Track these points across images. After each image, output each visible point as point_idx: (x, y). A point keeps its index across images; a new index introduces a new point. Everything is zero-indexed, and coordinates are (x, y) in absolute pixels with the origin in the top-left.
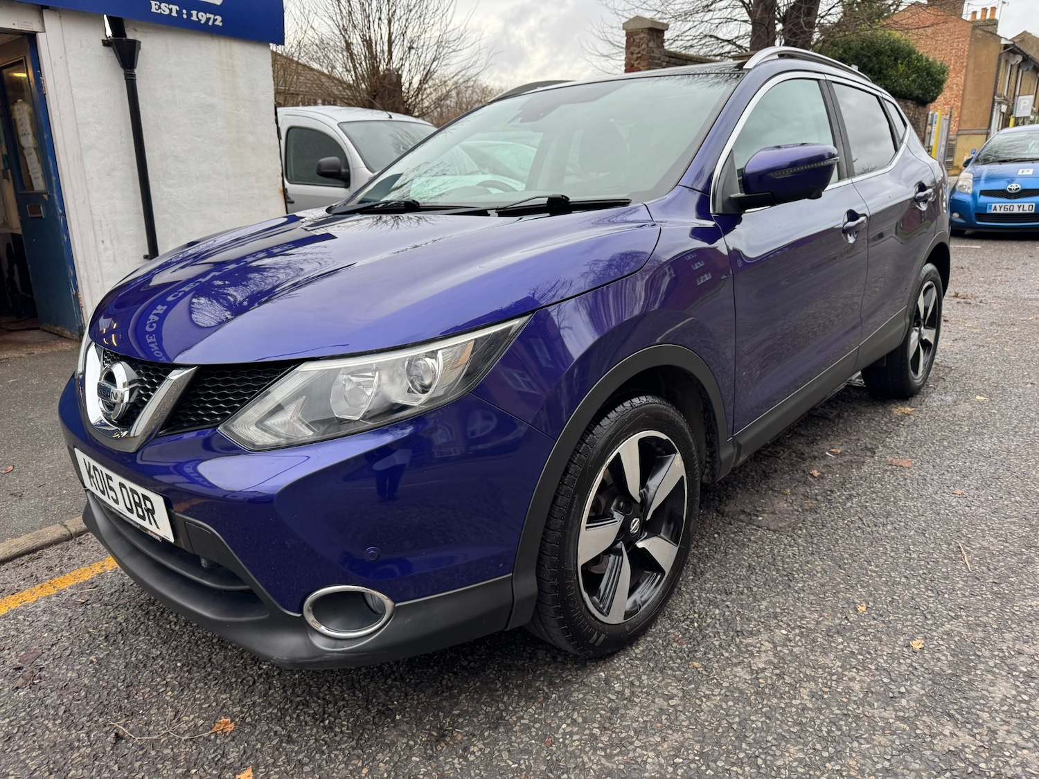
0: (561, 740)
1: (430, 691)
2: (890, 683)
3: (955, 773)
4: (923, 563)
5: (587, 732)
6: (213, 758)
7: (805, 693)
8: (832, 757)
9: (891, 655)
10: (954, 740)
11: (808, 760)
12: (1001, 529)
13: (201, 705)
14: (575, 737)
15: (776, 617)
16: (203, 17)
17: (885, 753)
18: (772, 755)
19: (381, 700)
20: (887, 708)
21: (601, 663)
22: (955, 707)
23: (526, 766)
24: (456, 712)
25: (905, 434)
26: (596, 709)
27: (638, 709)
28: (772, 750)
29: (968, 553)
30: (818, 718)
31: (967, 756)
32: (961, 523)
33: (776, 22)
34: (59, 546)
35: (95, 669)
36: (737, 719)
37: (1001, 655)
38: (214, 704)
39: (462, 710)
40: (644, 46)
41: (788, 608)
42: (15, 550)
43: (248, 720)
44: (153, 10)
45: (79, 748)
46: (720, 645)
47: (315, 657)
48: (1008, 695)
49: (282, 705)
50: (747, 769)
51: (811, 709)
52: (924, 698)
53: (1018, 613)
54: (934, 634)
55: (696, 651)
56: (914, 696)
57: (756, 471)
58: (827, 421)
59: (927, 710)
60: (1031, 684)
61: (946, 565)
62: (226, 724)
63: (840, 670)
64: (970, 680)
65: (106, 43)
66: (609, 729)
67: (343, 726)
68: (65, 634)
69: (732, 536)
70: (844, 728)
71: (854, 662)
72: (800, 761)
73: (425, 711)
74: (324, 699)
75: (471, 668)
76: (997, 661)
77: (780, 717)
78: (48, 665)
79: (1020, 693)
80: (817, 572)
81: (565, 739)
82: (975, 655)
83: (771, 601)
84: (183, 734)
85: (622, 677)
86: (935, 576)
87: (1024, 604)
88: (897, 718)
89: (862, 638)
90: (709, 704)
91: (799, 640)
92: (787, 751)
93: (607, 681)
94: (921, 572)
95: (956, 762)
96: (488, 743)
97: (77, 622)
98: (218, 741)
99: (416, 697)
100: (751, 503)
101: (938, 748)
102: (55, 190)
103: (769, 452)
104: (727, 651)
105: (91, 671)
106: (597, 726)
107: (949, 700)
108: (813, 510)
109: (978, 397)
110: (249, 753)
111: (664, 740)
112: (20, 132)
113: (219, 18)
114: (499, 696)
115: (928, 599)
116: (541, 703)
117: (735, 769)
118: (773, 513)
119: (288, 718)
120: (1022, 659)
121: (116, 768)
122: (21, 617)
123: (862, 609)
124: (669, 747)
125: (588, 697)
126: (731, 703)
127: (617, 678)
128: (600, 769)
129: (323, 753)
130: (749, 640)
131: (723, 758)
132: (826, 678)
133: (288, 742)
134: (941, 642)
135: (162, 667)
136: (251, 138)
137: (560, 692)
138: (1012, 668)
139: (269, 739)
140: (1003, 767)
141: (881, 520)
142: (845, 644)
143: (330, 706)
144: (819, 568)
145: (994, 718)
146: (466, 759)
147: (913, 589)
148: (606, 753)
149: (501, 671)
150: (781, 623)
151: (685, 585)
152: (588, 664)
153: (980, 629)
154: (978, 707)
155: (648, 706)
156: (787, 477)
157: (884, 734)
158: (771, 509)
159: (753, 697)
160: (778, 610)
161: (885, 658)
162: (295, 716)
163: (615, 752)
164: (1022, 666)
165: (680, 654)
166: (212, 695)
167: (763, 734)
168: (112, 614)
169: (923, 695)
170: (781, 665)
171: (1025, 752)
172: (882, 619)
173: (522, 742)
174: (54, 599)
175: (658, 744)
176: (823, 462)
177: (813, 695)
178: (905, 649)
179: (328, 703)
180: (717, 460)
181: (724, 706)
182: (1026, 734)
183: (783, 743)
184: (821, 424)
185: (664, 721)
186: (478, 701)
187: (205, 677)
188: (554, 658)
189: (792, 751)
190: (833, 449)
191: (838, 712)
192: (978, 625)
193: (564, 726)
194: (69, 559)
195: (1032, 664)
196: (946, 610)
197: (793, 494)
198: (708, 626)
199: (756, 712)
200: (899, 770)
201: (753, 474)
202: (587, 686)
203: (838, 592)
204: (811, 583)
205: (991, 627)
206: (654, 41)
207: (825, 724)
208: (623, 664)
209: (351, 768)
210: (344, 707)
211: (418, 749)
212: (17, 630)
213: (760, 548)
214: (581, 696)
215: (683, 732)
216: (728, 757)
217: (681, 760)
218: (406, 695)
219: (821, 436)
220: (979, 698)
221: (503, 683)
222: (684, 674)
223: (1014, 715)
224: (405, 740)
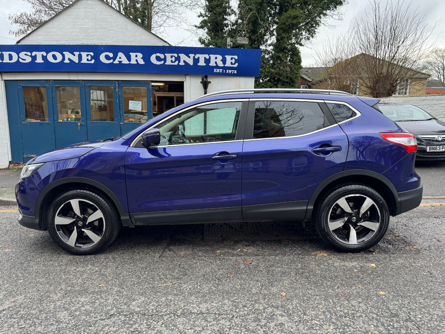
8: (41, 284)
16: (230, 71)
23: (28, 259)
29: (174, 284)
44: (215, 71)
65: (201, 82)
96: (34, 254)
100: (179, 249)
108: (183, 257)
109: (372, 265)
113: (236, 71)
118: (175, 253)
138: (96, 299)
156: (208, 249)
158: (178, 252)
176: (231, 251)
190: (246, 250)
197: (194, 252)
201: (204, 244)
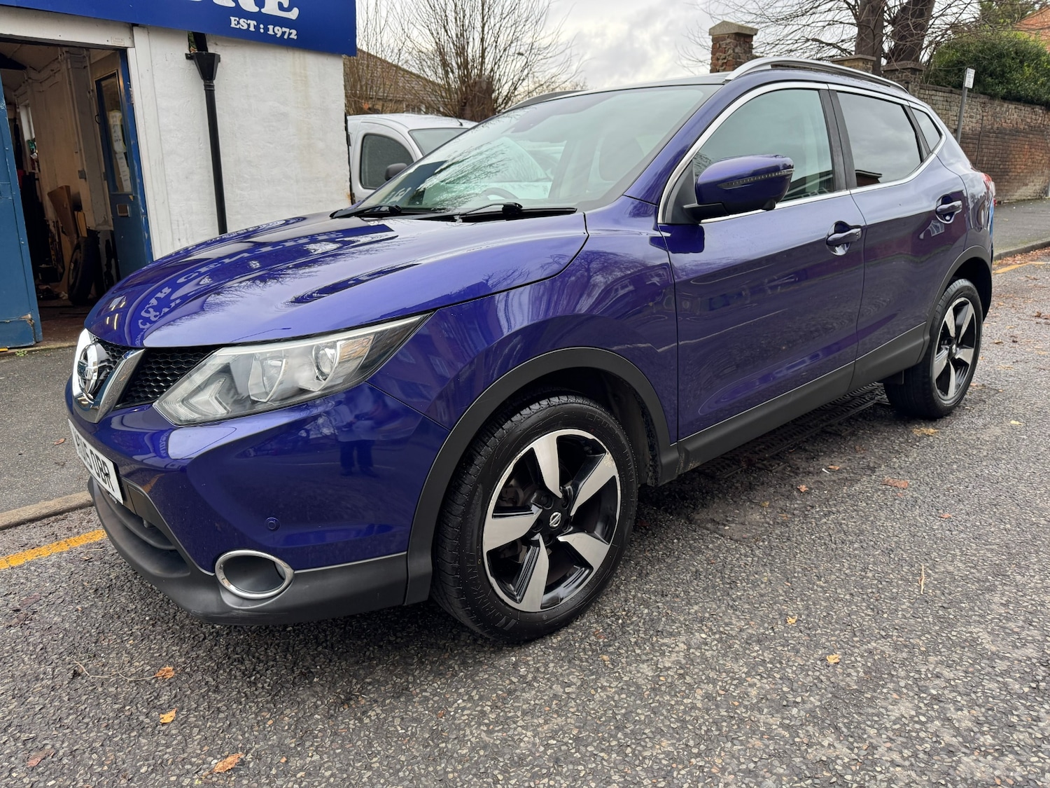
0: (452, 713)
1: (352, 660)
2: (788, 693)
3: (817, 781)
4: (876, 582)
5: (479, 708)
6: (147, 699)
7: (699, 693)
8: (700, 754)
9: (802, 667)
10: (830, 751)
11: (676, 754)
12: (975, 555)
13: (153, 653)
14: (466, 712)
15: (701, 621)
16: (279, 31)
17: (755, 756)
18: (643, 746)
19: (306, 664)
20: (775, 715)
21: (516, 649)
22: (846, 721)
23: (412, 733)
24: (368, 680)
25: (915, 455)
26: (495, 689)
27: (534, 692)
28: (645, 742)
29: (928, 576)
30: (703, 717)
31: (836, 767)
32: (935, 546)
33: (886, 24)
34: (83, 510)
35: (78, 617)
36: (623, 711)
37: (917, 676)
38: (164, 654)
39: (374, 679)
40: (730, 51)
41: (717, 615)
42: (45, 511)
43: (188, 670)
44: (233, 25)
45: (42, 679)
46: (636, 643)
47: (224, 613)
48: (906, 715)
49: (220, 660)
50: (614, 756)
51: (699, 709)
52: (817, 709)
53: (954, 638)
54: (856, 650)
55: (610, 646)
56: (808, 706)
57: (742, 483)
58: (838, 439)
59: (816, 720)
60: (935, 707)
61: (898, 586)
62: (168, 671)
63: (744, 675)
64: (873, 697)
65: (189, 57)
66: (499, 709)
67: (266, 682)
68: (64, 585)
69: (691, 542)
70: (724, 729)
71: (761, 669)
72: (668, 754)
73: (342, 678)
74: (258, 658)
75: (397, 643)
76: (909, 682)
77: (665, 713)
78: (41, 610)
79: (918, 714)
80: (762, 583)
81: (456, 712)
82: (889, 674)
83: (703, 606)
84: (130, 677)
85: (531, 663)
86: (883, 596)
87: (964, 629)
88: (782, 725)
89: (779, 648)
90: (602, 694)
91: (716, 645)
92: (659, 744)
93: (515, 665)
94: (870, 590)
95: (823, 770)
96: (386, 710)
97: (76, 576)
98: (157, 685)
99: (337, 664)
100: (724, 512)
101: (810, 757)
102: (139, 192)
103: (764, 465)
104: (640, 648)
105: (74, 617)
106: (489, 703)
107: (842, 713)
108: (784, 524)
109: (1013, 422)
110: (179, 697)
111: (546, 722)
112: (114, 138)
113: (294, 32)
114: (412, 670)
115: (865, 618)
116: (447, 679)
117: (602, 754)
118: (743, 524)
119: (221, 672)
120: (937, 682)
121: (66, 699)
122: (33, 568)
123: (791, 621)
124: (548, 729)
125: (493, 678)
126: (623, 696)
127: (526, 663)
128: (477, 742)
129: (241, 704)
130: (666, 641)
131: (595, 744)
132: (726, 682)
133: (215, 692)
134: (859, 659)
135: (133, 619)
136: (321, 145)
137: (468, 671)
138: (923, 689)
139: (200, 688)
140: (869, 781)
141: (851, 538)
142: (760, 652)
143: (261, 664)
144: (765, 580)
145: (881, 735)
146: (361, 720)
147: (853, 607)
148: (488, 728)
149: (422, 648)
150: (704, 628)
151: (626, 584)
152: (504, 648)
153: (906, 650)
154: (869, 723)
155: (544, 692)
156: (772, 490)
157: (761, 739)
158: (742, 520)
159: (648, 692)
160: (707, 615)
161: (794, 668)
162: (228, 670)
163: (497, 729)
164: (934, 688)
165: (594, 647)
166: (165, 645)
167: (643, 727)
168: (107, 572)
169: (818, 706)
170: (688, 666)
171: (898, 769)
172: (809, 632)
173: (417, 712)
174: (65, 555)
175: (539, 725)
176: (816, 478)
177: (708, 696)
178: (819, 662)
179: (260, 661)
180: (658, 463)
181: (616, 697)
182: (906, 753)
183: (659, 737)
184: (830, 440)
185: (554, 706)
186: (391, 672)
187: (165, 631)
188: (475, 640)
189: (663, 744)
190: (832, 466)
191: (725, 714)
192: (906, 646)
193: (460, 701)
194: (88, 522)
195: (946, 687)
196: (880, 629)
197: (770, 507)
198: (632, 623)
199: (645, 706)
200: (761, 773)
201: (739, 485)
202: (495, 667)
203: (775, 603)
204: (751, 593)
205: (919, 649)
206: (741, 46)
207: (707, 723)
208: (536, 652)
209: (259, 718)
210: (273, 666)
211: (323, 709)
212: (27, 579)
213: (714, 556)
214: (487, 676)
215: (567, 717)
216: (601, 743)
217: (555, 742)
218: (330, 661)
219: (825, 452)
220: (873, 715)
221: (420, 659)
222: (591, 665)
223: (903, 734)
224: (315, 700)
